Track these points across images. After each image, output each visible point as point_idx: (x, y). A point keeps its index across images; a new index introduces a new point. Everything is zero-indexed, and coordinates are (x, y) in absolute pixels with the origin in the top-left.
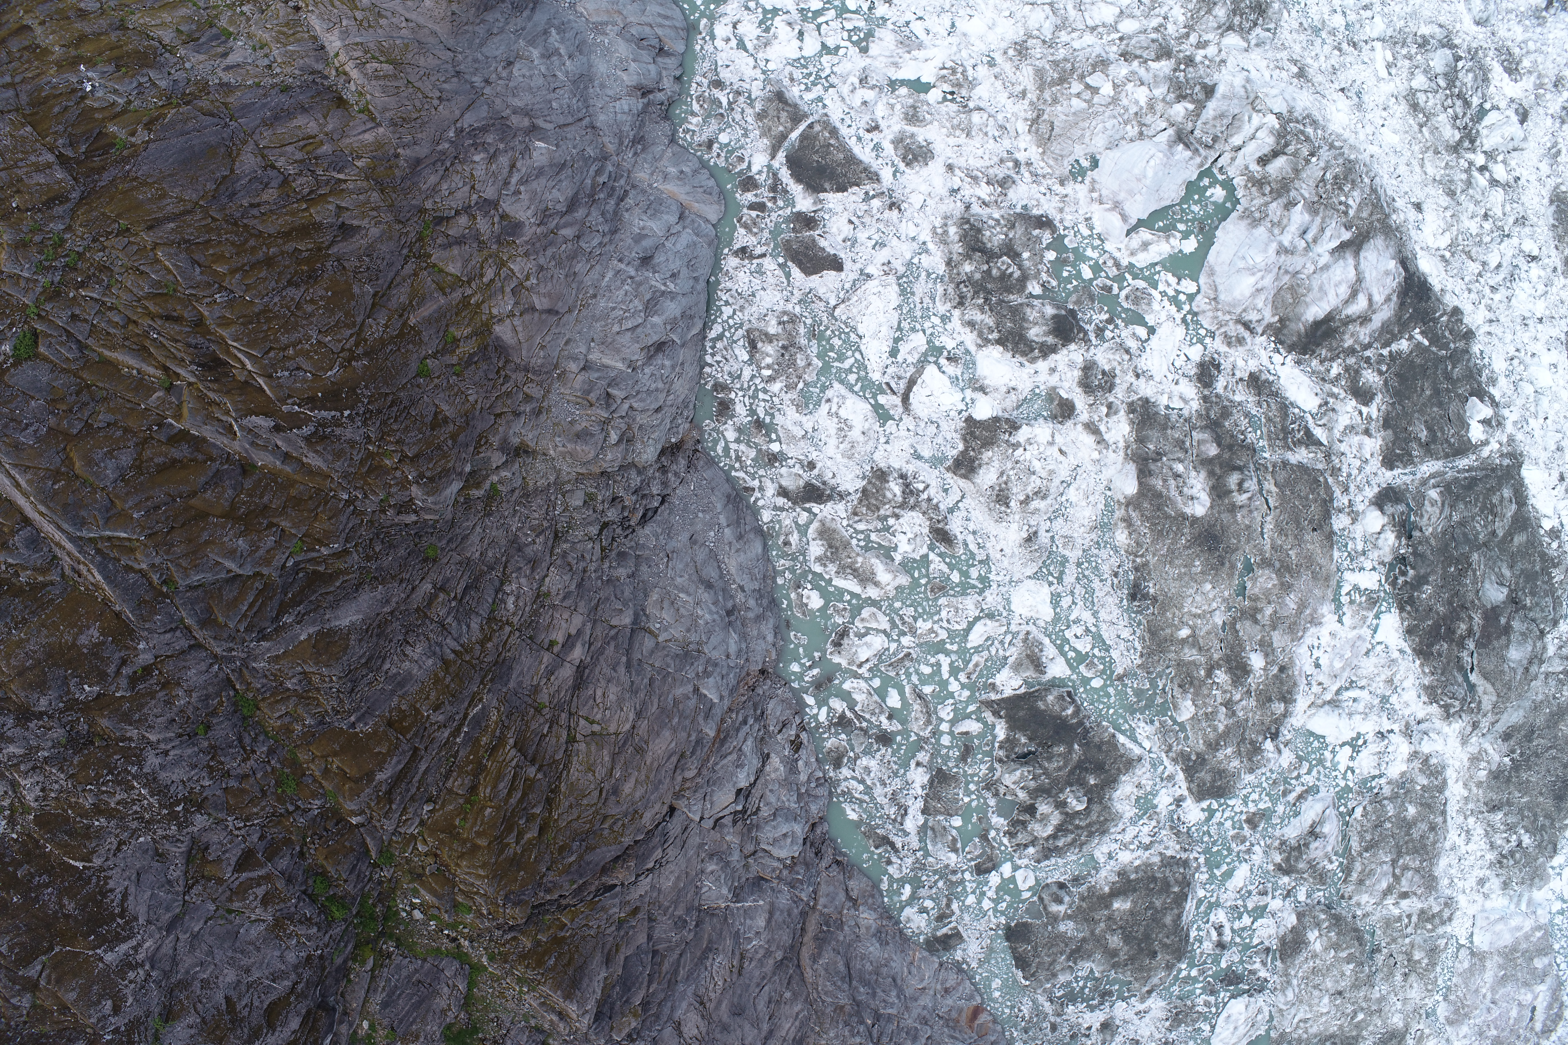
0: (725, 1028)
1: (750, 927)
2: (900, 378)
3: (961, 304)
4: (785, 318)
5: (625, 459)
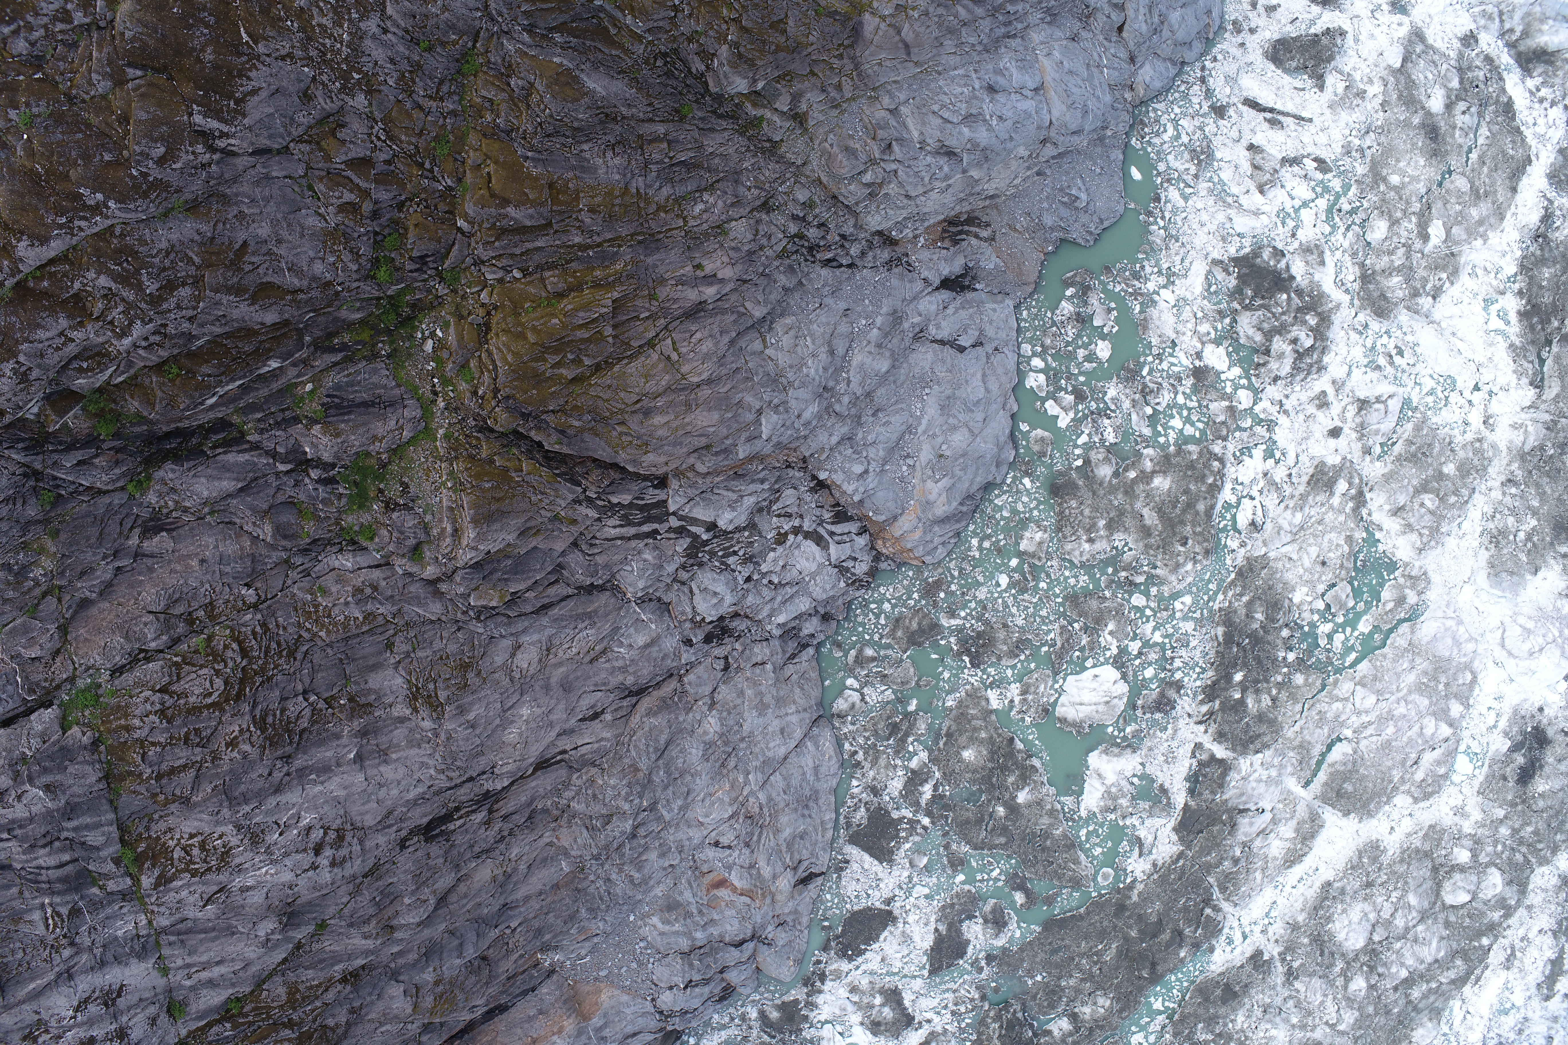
0: (547, 688)
1: (629, 636)
5: (857, 204)
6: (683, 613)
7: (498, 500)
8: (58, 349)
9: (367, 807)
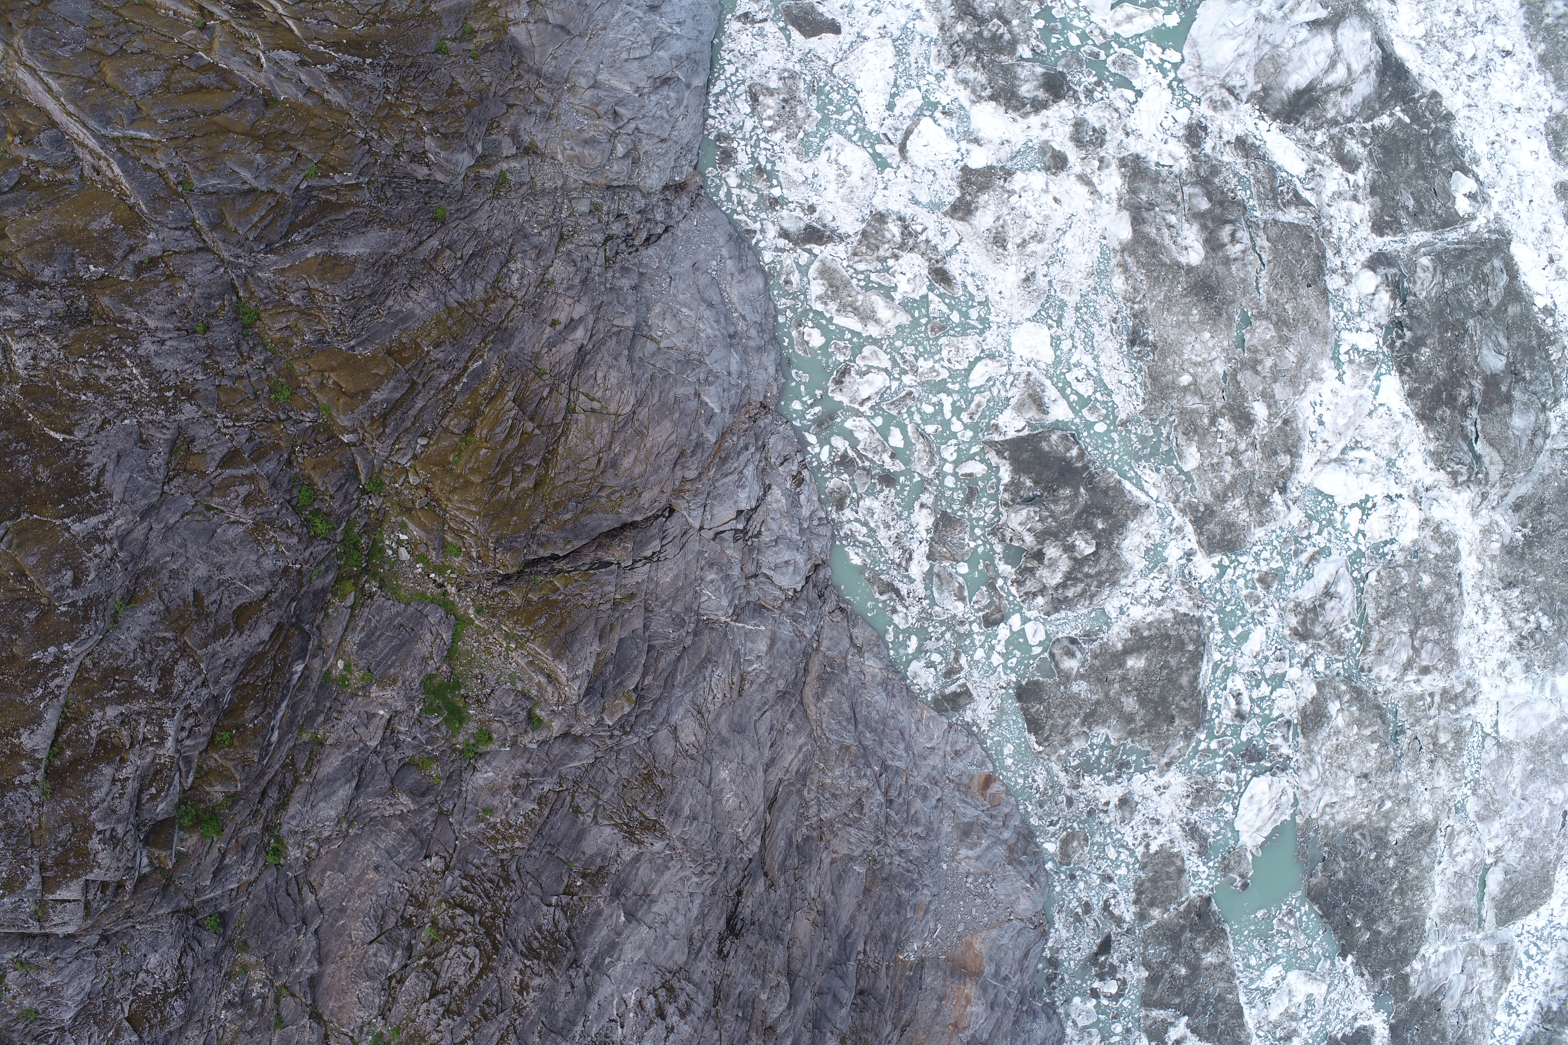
1: (751, 651)
2: (897, 130)
3: (954, 63)
4: (786, 74)
5: (630, 178)
6: (776, 599)
7: (560, 625)
8: (121, 796)
9: (669, 948)
